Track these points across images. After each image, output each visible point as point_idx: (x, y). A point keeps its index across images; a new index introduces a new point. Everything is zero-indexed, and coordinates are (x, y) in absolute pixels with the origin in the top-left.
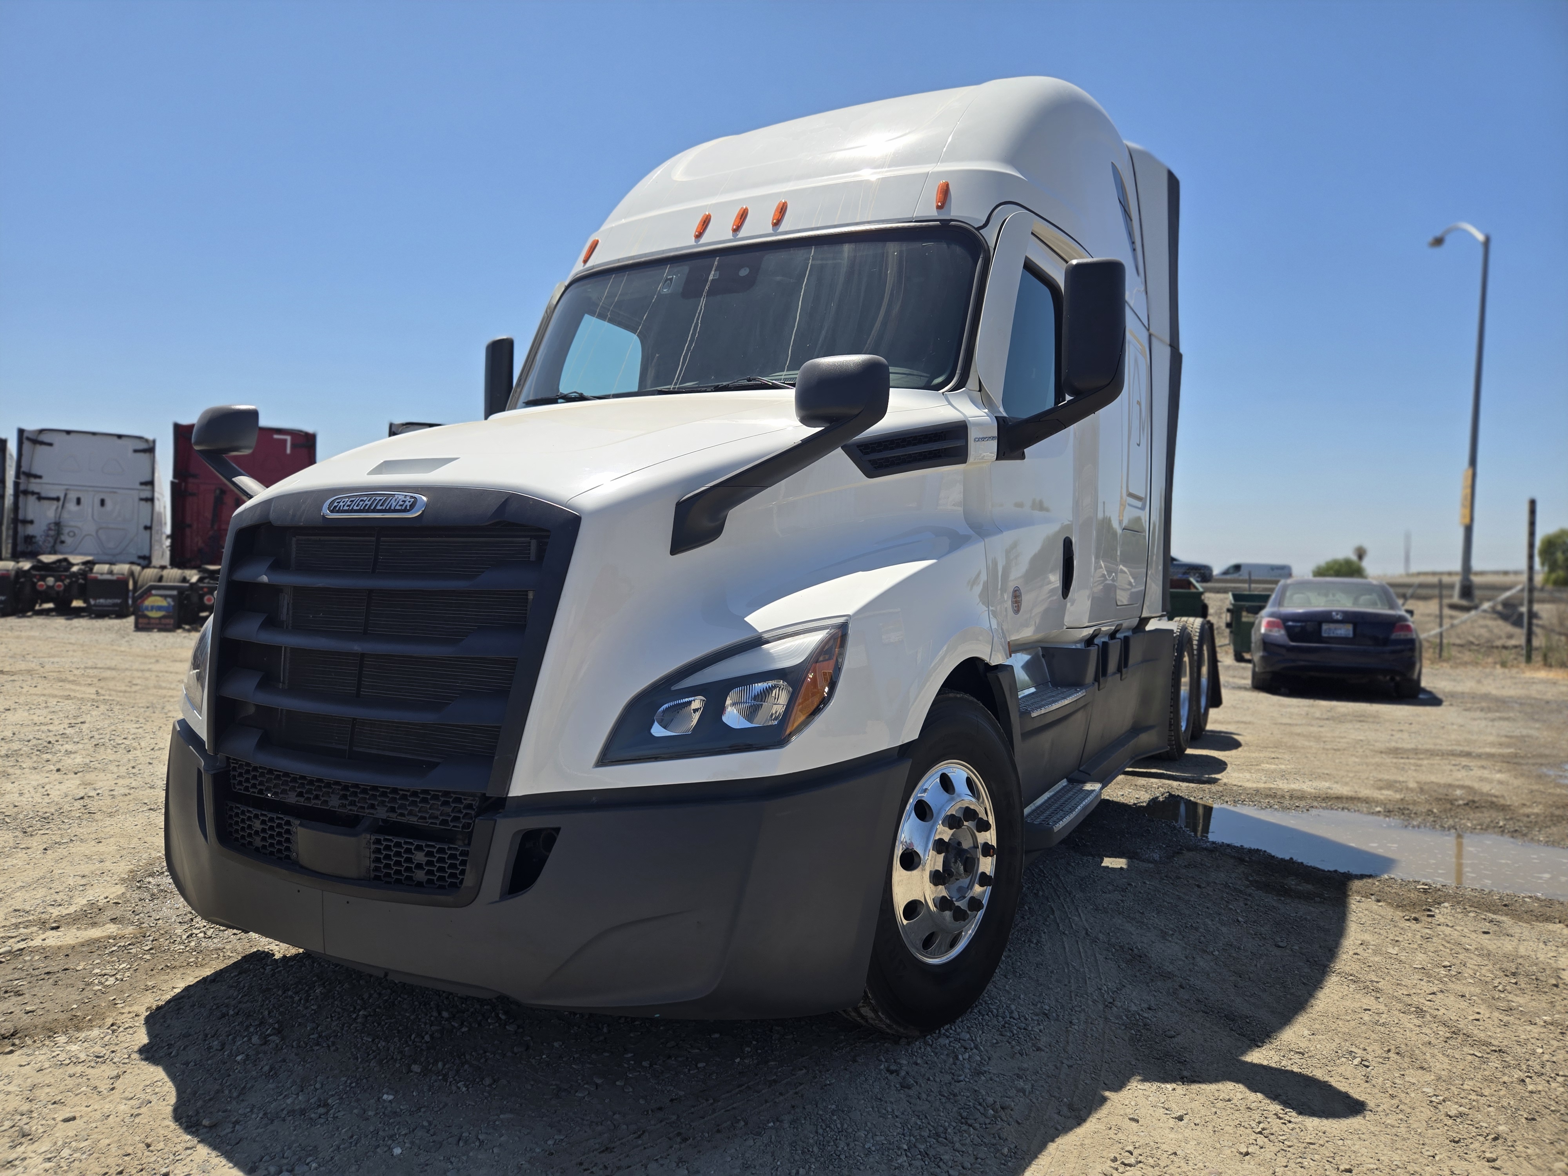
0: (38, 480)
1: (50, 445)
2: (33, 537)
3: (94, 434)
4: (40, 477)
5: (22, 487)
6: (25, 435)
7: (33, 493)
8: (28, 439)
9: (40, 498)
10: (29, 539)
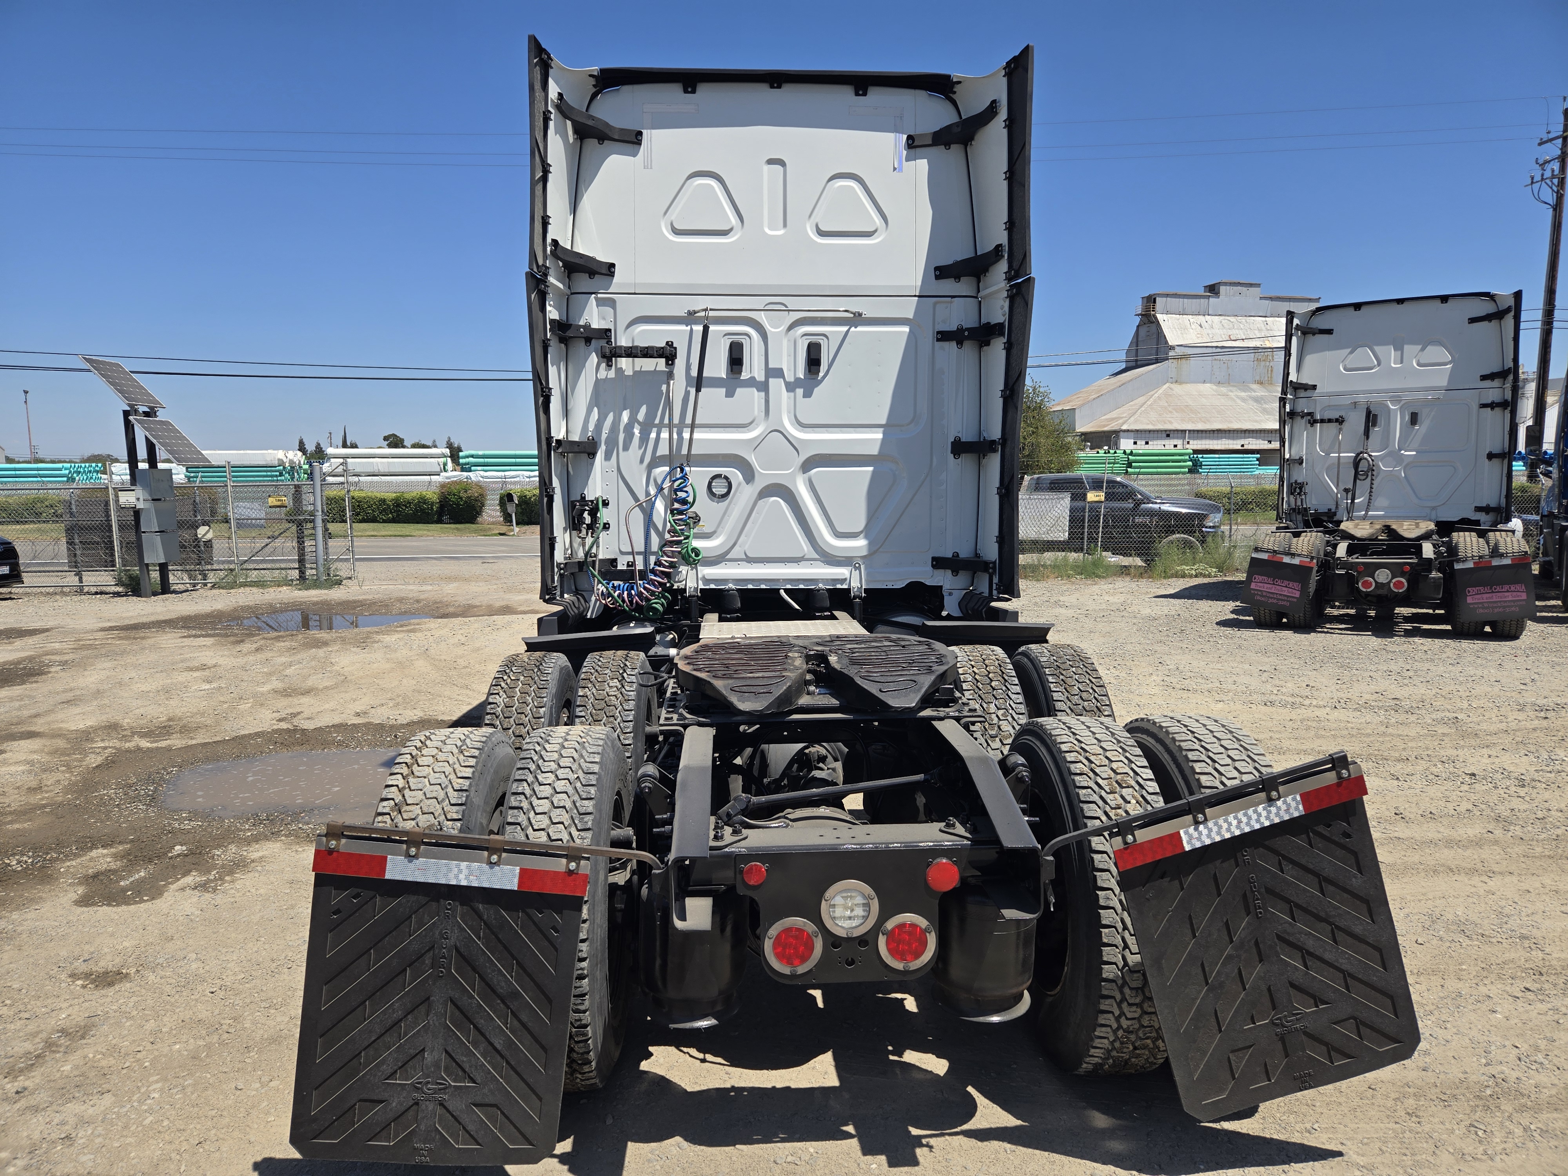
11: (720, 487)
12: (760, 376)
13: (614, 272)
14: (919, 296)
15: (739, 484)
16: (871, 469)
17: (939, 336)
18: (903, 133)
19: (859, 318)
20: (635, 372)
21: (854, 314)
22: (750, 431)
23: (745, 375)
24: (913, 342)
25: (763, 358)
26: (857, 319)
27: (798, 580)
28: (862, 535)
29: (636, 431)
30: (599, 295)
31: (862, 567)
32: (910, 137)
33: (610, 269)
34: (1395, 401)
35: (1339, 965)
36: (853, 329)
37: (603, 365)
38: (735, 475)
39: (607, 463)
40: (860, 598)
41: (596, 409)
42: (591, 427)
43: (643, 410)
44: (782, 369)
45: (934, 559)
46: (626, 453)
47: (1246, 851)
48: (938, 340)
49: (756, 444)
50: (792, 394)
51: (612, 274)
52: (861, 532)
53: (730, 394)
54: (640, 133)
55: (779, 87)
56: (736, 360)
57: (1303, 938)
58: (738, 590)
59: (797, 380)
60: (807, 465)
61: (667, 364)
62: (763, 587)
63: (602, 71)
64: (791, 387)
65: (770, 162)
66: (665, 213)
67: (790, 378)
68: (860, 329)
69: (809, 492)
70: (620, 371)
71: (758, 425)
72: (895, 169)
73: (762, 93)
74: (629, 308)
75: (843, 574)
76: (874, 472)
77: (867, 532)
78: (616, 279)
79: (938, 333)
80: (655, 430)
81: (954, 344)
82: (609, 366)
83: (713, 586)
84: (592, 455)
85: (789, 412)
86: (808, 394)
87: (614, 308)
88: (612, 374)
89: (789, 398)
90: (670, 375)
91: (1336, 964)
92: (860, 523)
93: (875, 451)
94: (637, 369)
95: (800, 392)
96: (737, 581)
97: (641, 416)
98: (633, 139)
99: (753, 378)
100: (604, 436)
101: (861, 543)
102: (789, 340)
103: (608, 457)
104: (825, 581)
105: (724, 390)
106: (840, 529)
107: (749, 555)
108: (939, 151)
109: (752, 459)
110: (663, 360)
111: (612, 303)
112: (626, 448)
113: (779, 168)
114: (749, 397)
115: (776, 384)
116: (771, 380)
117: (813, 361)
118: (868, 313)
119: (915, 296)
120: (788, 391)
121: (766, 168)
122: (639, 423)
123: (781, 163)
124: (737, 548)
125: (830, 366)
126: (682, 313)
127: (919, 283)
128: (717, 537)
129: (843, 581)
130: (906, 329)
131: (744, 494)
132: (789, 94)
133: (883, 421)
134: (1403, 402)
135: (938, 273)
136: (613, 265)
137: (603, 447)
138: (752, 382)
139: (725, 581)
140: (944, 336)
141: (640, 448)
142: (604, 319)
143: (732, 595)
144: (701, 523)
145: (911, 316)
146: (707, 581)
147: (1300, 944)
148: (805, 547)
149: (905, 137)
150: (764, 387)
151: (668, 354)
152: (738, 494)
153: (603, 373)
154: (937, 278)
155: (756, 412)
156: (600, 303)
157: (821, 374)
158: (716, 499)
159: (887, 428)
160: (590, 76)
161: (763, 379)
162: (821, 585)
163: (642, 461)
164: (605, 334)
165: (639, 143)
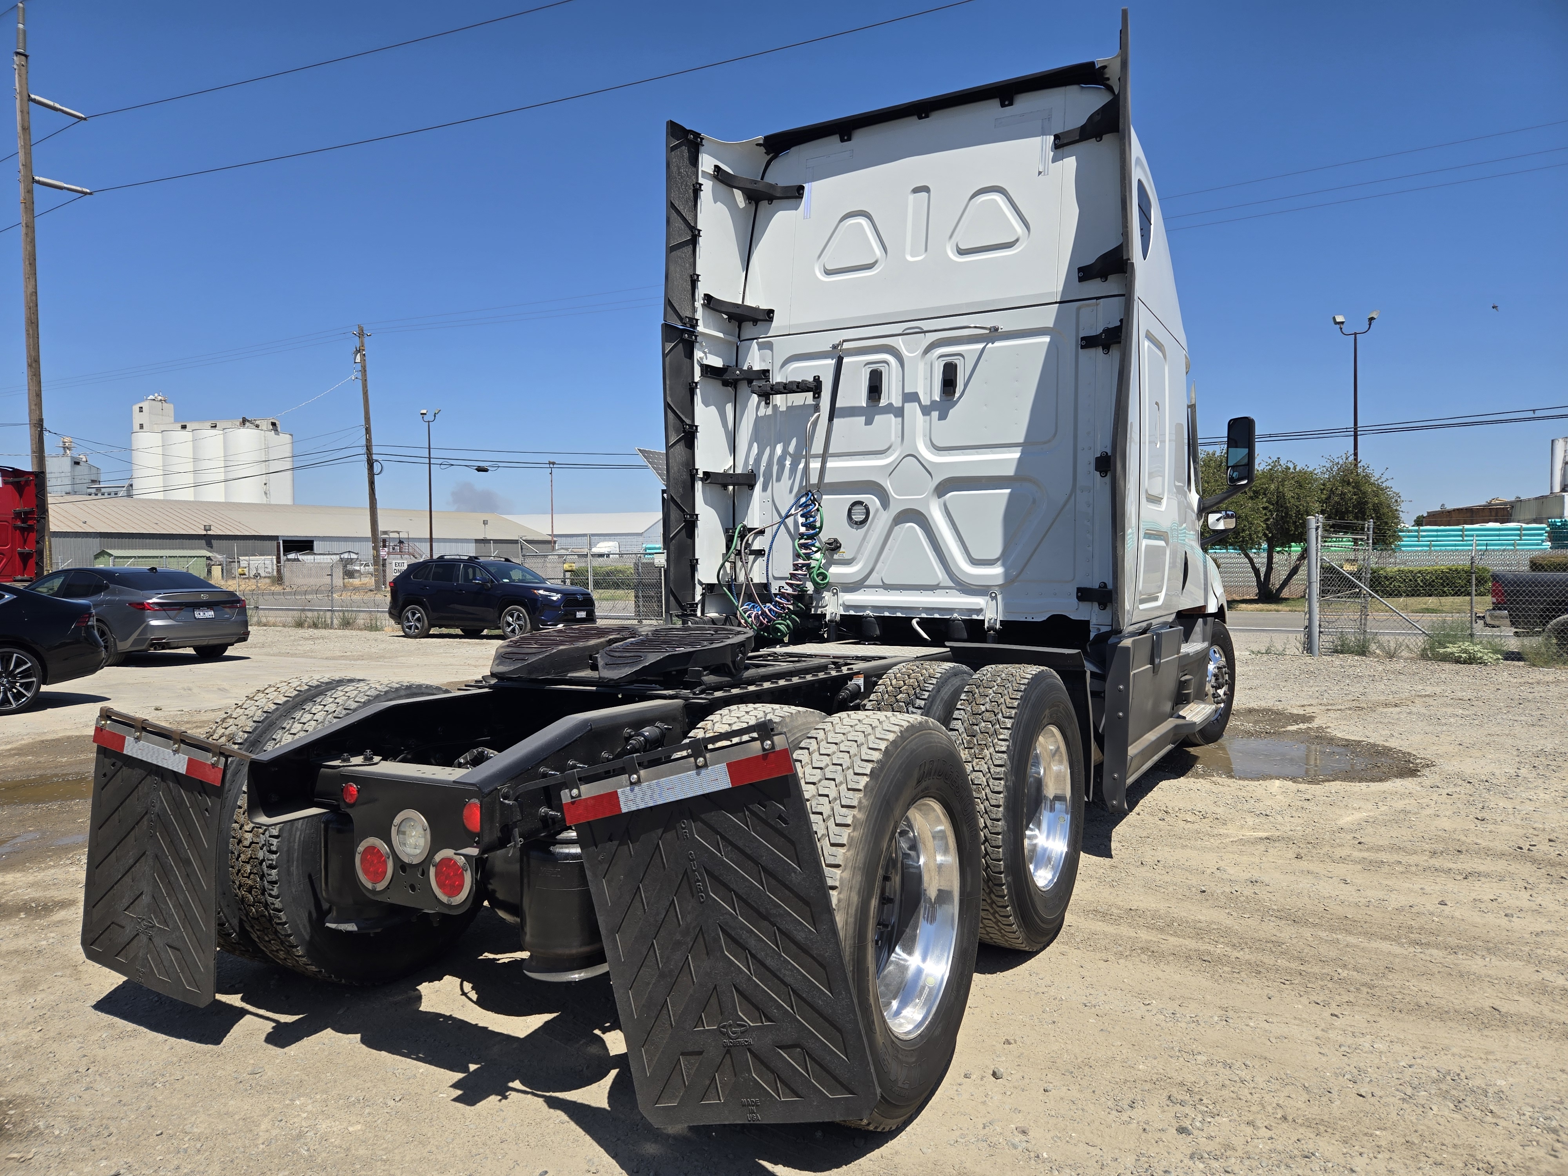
11: (860, 514)
12: (897, 401)
13: (772, 318)
14: (1060, 303)
15: (877, 511)
16: (1008, 491)
17: (1084, 343)
18: (1050, 135)
19: (996, 334)
20: (788, 408)
21: (990, 329)
22: (887, 457)
23: (883, 402)
24: (1053, 353)
25: (901, 383)
26: (994, 335)
27: (933, 609)
28: (999, 563)
29: (788, 463)
30: (760, 340)
31: (999, 597)
32: (1057, 137)
33: (769, 314)
35: (781, 976)
36: (990, 345)
37: (763, 403)
38: (872, 501)
39: (764, 493)
40: (995, 630)
41: (755, 445)
42: (751, 462)
43: (794, 442)
44: (916, 393)
45: (1079, 590)
46: (778, 484)
47: (684, 823)
48: (1083, 347)
49: (892, 470)
50: (928, 417)
51: (771, 319)
52: (997, 560)
53: (869, 422)
54: (802, 188)
55: (927, 116)
56: (875, 389)
57: (745, 935)
58: (876, 617)
59: (933, 402)
60: (942, 489)
61: (814, 397)
62: (899, 614)
63: (767, 139)
64: (926, 411)
65: (916, 190)
66: (819, 256)
67: (925, 401)
68: (997, 344)
69: (944, 517)
70: (775, 407)
71: (895, 451)
72: (1040, 173)
73: (912, 127)
74: (784, 348)
75: (978, 604)
76: (1011, 494)
77: (1004, 558)
78: (775, 323)
79: (1083, 339)
80: (803, 460)
81: (1100, 349)
82: (767, 404)
83: (852, 613)
84: (752, 487)
85: (925, 436)
86: (943, 417)
87: (772, 350)
88: (769, 411)
89: (925, 421)
90: (817, 408)
91: (778, 974)
92: (996, 549)
93: (1010, 471)
94: (790, 404)
95: (935, 414)
96: (875, 608)
97: (791, 449)
98: (797, 193)
99: (891, 405)
100: (762, 469)
101: (997, 570)
102: (926, 364)
103: (765, 489)
104: (961, 611)
105: (864, 418)
106: (976, 556)
107: (886, 582)
108: (1090, 146)
109: (888, 485)
110: (812, 393)
111: (769, 346)
112: (779, 479)
113: (924, 194)
114: (886, 423)
115: (912, 409)
116: (906, 405)
117: (949, 383)
118: (1004, 327)
119: (1056, 303)
120: (924, 415)
121: (912, 197)
122: (790, 455)
123: (926, 189)
124: (874, 574)
125: (966, 386)
126: (828, 348)
127: (1061, 288)
128: (857, 564)
129: (979, 611)
130: (1047, 339)
131: (881, 520)
132: (939, 121)
133: (1021, 440)
135: (1081, 274)
136: (772, 311)
137: (761, 479)
138: (890, 409)
139: (863, 608)
140: (1088, 342)
141: (790, 479)
142: (764, 361)
143: (869, 622)
144: (842, 550)
145: (1051, 324)
146: (847, 607)
147: (741, 941)
148: (940, 575)
149: (1052, 138)
150: (899, 413)
151: (815, 387)
152: (876, 520)
153: (762, 412)
154: (1081, 280)
155: (893, 438)
156: (761, 347)
157: (957, 395)
158: (855, 526)
159: (1027, 446)
160: (757, 145)
161: (900, 405)
162: (955, 615)
163: (791, 491)
164: (765, 373)
165: (801, 196)
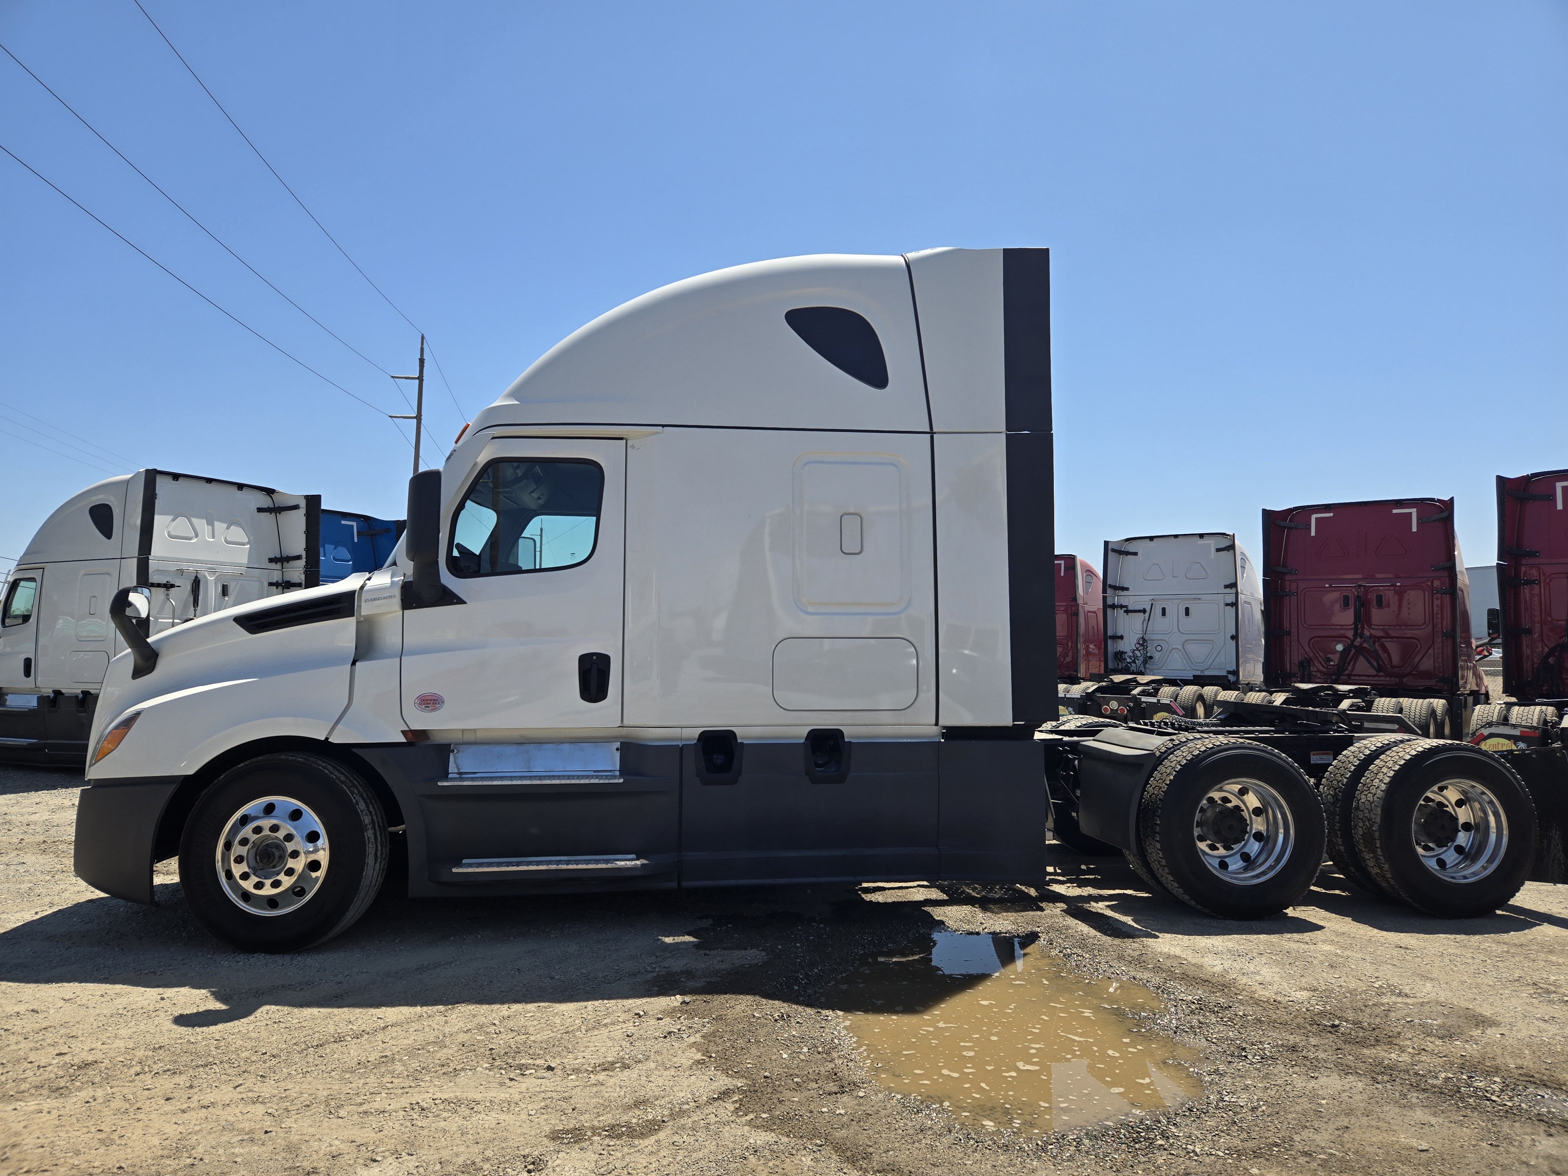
0: (1125, 593)
1: (1135, 554)
2: (1122, 653)
3: (1176, 536)
4: (1127, 589)
5: (1109, 602)
6: (1110, 547)
7: (1121, 607)
8: (1113, 550)
9: (1127, 612)
10: (1119, 655)
34: (213, 572)
134: (217, 574)
